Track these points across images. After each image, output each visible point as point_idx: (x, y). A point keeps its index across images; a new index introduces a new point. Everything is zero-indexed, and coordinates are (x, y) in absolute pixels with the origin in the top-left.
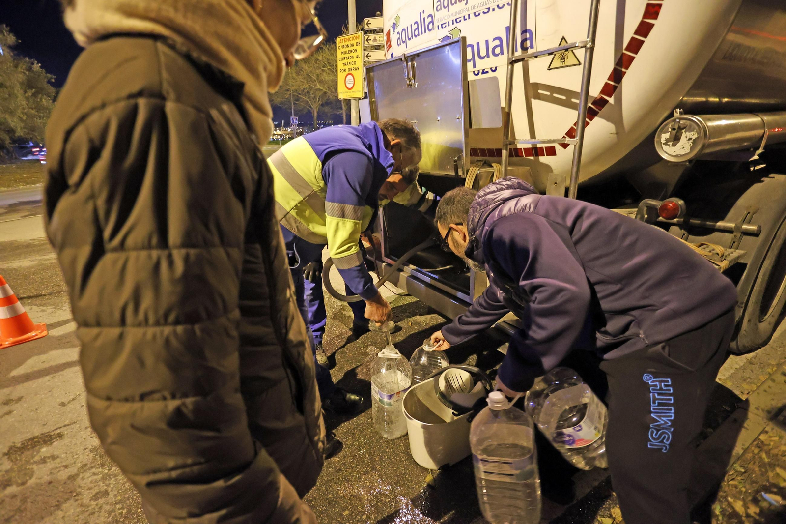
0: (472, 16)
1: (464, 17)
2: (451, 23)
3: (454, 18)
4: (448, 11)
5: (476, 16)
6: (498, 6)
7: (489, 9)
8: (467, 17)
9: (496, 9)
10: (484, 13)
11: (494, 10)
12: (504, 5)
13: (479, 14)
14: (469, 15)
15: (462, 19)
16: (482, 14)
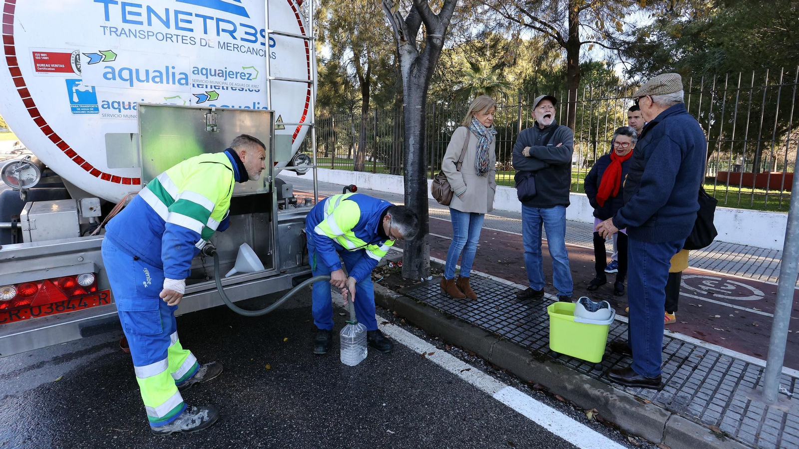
0: (229, 88)
1: (223, 87)
2: (209, 87)
3: (213, 85)
4: (207, 78)
5: (233, 89)
6: (249, 89)
7: (243, 89)
8: (225, 88)
9: (248, 90)
10: (239, 90)
11: (246, 90)
12: (253, 90)
13: (236, 90)
14: (227, 87)
15: (221, 88)
16: (237, 90)
